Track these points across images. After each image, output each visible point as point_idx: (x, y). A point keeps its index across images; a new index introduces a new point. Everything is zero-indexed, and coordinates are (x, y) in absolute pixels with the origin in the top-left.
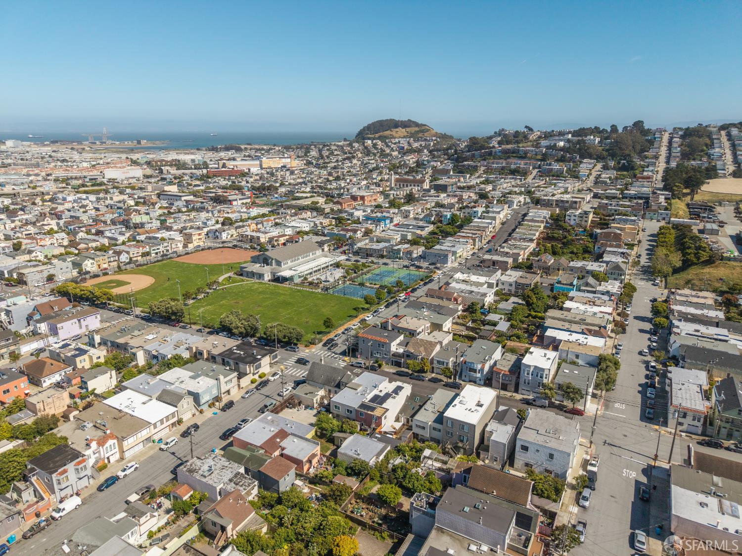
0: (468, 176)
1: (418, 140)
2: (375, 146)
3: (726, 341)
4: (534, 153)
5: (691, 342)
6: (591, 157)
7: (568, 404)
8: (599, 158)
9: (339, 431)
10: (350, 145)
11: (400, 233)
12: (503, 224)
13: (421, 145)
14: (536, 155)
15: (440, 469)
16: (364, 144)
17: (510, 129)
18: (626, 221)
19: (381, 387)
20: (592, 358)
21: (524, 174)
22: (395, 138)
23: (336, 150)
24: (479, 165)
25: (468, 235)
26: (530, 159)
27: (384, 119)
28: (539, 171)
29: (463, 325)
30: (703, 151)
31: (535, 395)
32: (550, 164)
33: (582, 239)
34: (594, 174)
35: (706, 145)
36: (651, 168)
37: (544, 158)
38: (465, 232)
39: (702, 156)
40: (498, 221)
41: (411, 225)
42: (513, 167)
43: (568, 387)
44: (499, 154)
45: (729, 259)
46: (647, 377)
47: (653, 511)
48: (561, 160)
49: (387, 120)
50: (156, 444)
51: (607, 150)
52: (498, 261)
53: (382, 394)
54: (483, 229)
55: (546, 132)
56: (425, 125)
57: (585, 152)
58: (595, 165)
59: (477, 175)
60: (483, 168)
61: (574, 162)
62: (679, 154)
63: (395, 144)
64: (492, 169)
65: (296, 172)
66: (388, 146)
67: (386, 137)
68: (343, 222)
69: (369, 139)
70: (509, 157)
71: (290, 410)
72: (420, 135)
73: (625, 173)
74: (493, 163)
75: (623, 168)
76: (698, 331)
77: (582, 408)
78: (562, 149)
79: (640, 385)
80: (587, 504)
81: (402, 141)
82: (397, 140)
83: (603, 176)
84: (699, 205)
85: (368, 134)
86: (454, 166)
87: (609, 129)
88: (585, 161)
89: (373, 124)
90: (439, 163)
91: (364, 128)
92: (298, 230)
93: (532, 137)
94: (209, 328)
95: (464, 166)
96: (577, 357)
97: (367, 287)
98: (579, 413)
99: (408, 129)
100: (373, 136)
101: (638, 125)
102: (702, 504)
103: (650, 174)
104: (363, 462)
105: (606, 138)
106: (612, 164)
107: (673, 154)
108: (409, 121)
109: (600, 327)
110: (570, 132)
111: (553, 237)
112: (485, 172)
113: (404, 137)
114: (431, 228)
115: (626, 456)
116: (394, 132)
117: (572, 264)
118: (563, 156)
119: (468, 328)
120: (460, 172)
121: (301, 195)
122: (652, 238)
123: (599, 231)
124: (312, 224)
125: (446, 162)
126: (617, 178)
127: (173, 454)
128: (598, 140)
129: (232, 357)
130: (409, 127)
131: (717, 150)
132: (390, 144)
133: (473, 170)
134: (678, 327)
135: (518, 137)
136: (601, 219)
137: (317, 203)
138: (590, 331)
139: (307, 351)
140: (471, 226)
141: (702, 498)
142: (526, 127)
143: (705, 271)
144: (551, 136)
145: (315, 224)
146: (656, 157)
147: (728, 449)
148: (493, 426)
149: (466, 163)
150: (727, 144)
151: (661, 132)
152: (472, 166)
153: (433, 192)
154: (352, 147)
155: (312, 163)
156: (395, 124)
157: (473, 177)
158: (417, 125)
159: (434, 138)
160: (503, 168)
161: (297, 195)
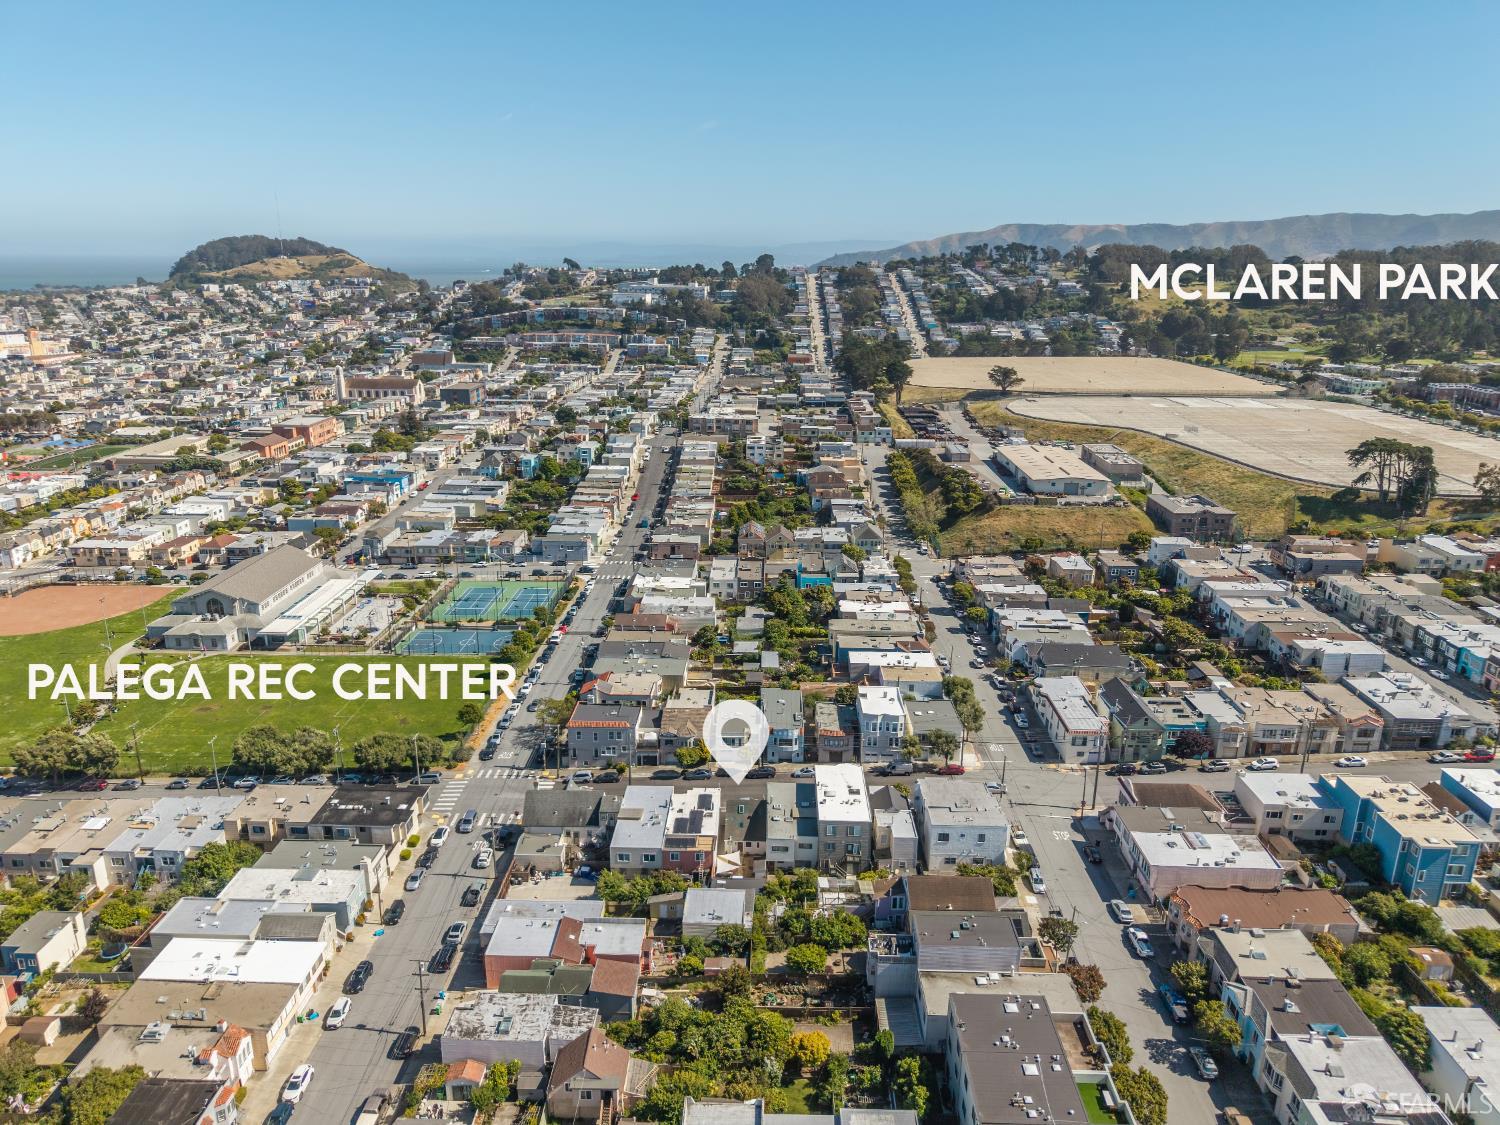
0: (490, 365)
1: (333, 283)
2: (230, 296)
3: (1069, 628)
4: (607, 317)
5: (1033, 637)
6: (705, 323)
7: (938, 760)
8: (720, 325)
9: (655, 894)
10: (165, 294)
11: (452, 505)
12: (641, 470)
13: (342, 296)
14: (611, 320)
15: (849, 902)
16: (200, 292)
17: (537, 264)
18: (838, 451)
19: (676, 805)
20: (932, 687)
21: (599, 359)
22: (277, 279)
23: (130, 308)
24: (505, 342)
25: (592, 498)
26: (602, 329)
27: (238, 233)
28: (624, 353)
29: (708, 670)
30: (872, 309)
31: (891, 759)
32: (640, 340)
33: (783, 488)
34: (720, 355)
35: (876, 299)
36: (804, 342)
37: (628, 326)
38: (583, 493)
39: (873, 320)
40: (633, 466)
41: (464, 487)
42: (574, 345)
43: (939, 737)
44: (542, 320)
45: (1009, 502)
46: (1001, 698)
47: (1113, 873)
48: (658, 330)
49: (245, 238)
50: (306, 1022)
51: (730, 310)
52: (680, 545)
53: (686, 815)
54: (616, 484)
55: (608, 273)
56: (342, 251)
57: (696, 316)
58: (717, 339)
59: (507, 363)
60: (514, 350)
61: (680, 333)
62: (840, 316)
63: (280, 291)
64: (533, 351)
65: (63, 372)
66: (262, 298)
67: (253, 277)
68: (298, 491)
69: (212, 281)
70: (560, 327)
71: (521, 887)
72: (335, 272)
73: (767, 351)
74: (532, 339)
75: (762, 343)
76: (1031, 619)
77: (958, 763)
78: (654, 309)
79: (1001, 712)
80: (1042, 888)
81: (295, 285)
82: (282, 284)
83: (736, 358)
84: (915, 411)
85: (202, 268)
86: (453, 346)
87: (720, 269)
88: (698, 330)
89: (212, 245)
90: (418, 340)
91: (190, 255)
92: (205, 521)
93: (585, 283)
94: (196, 775)
95: (475, 345)
96: (911, 688)
97: (466, 628)
98: (957, 771)
99: (303, 260)
100: (220, 274)
101: (765, 261)
102: (1171, 845)
103: (807, 352)
104: (735, 926)
105: (721, 286)
106: (742, 335)
107: (832, 316)
108: (301, 240)
109: (915, 636)
110: (653, 274)
111: (738, 488)
112: (521, 357)
113: (297, 277)
114: (506, 489)
115: (1045, 813)
116: (271, 265)
117: (798, 534)
118: (660, 324)
119: (717, 674)
120: (471, 358)
121: (130, 432)
122: (879, 475)
123: (804, 471)
124: (231, 505)
125: (431, 336)
126: (758, 363)
127: (361, 1027)
128: (707, 289)
129: (345, 819)
130: (304, 254)
131: (893, 307)
132: (268, 293)
133: (496, 353)
134: (1005, 618)
135: (559, 281)
136: (796, 448)
137: (192, 449)
138: (905, 644)
139: (459, 776)
140: (592, 480)
141: (1165, 837)
142: (566, 261)
143: (982, 523)
144: (620, 281)
145: (238, 504)
146: (808, 322)
147: (1141, 772)
148: (883, 819)
149: (477, 339)
150: (903, 297)
151: (802, 275)
152: (490, 345)
153: (444, 406)
154: (172, 301)
155: (89, 345)
156: (273, 249)
157: (500, 368)
158: (321, 250)
159: (369, 280)
160: (555, 349)
161: (120, 431)
